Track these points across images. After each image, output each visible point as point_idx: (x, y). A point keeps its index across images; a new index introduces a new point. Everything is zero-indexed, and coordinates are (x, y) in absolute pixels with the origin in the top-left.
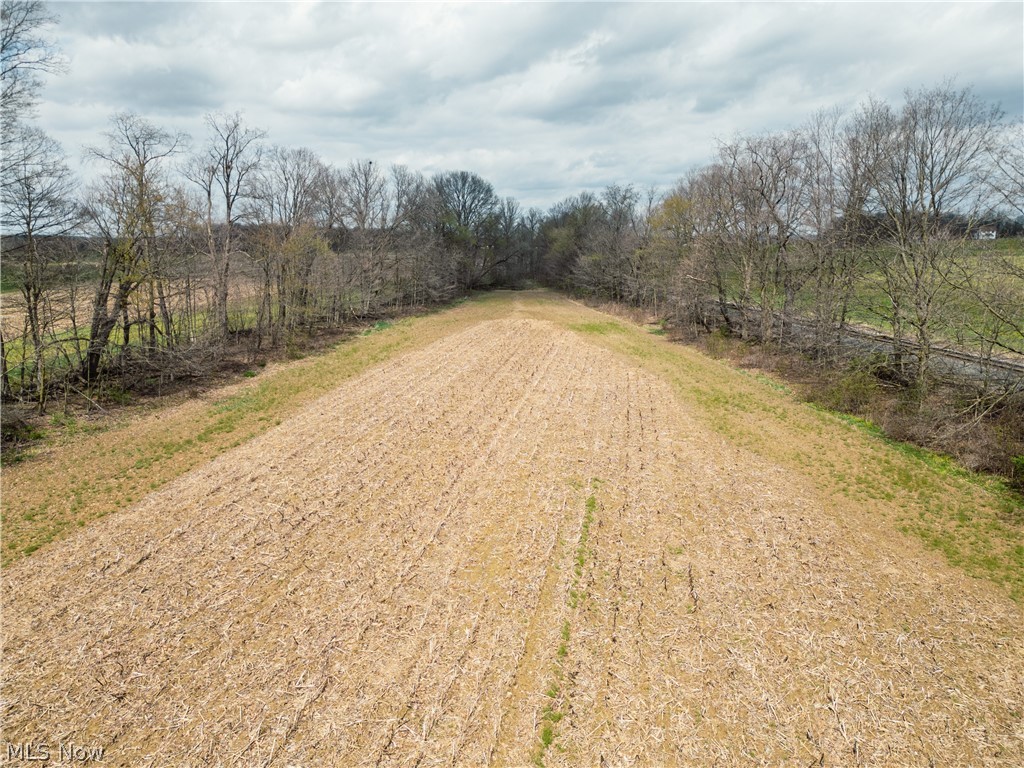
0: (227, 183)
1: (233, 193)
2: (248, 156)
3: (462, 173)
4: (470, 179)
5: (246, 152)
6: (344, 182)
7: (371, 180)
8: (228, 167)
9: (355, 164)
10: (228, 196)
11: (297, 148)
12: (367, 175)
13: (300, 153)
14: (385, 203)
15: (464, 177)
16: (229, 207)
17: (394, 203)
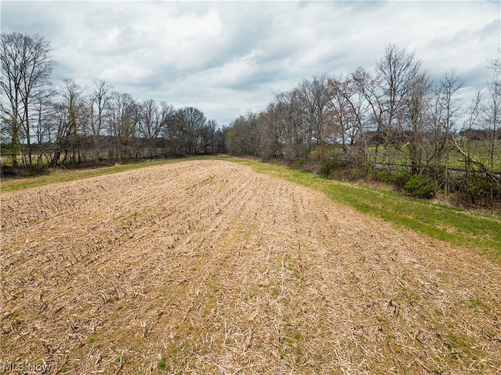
0: (100, 104)
1: (102, 107)
2: (108, 94)
3: (191, 108)
4: (194, 110)
5: (107, 93)
6: (141, 107)
7: (152, 107)
8: (100, 99)
9: (146, 101)
10: (100, 109)
11: (123, 93)
12: (150, 105)
13: (125, 95)
14: (158, 116)
15: (191, 109)
16: (100, 113)
17: (161, 117)
